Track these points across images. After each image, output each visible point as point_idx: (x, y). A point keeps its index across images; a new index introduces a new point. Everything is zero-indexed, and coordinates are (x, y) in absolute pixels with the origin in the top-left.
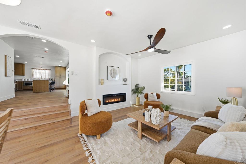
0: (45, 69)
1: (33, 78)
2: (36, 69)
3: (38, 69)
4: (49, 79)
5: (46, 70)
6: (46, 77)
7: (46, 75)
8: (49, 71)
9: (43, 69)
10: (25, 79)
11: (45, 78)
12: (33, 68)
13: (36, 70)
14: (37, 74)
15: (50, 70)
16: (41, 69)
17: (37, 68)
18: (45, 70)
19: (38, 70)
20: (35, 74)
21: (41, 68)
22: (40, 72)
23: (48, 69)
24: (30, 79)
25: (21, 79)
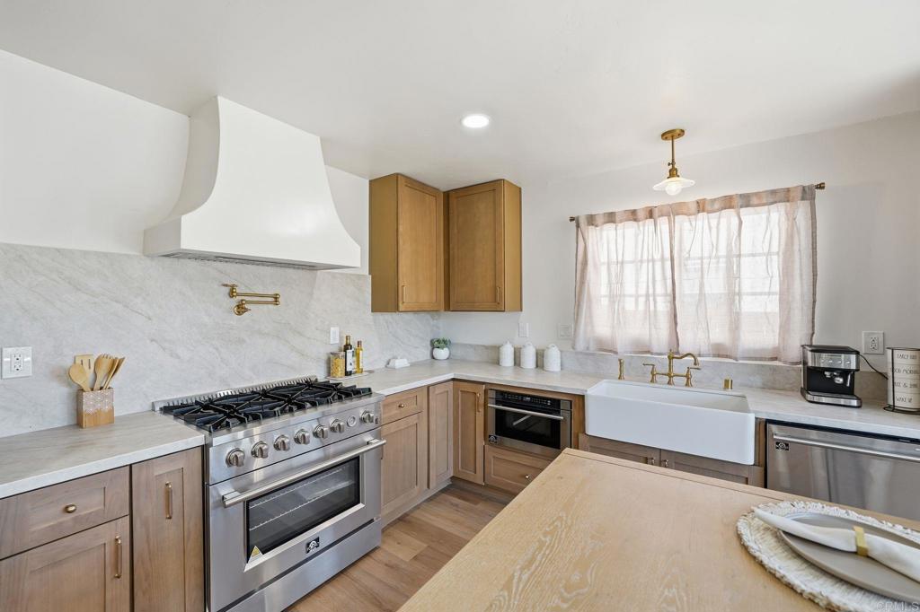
0: (728, 203)
1: (581, 346)
2: (611, 218)
3: (633, 215)
4: (794, 352)
5: (747, 201)
6: (735, 326)
7: (733, 296)
8: (802, 210)
9: (701, 206)
10: (517, 345)
12: (582, 213)
13: (608, 231)
14: (629, 288)
15: (808, 193)
16: (674, 211)
17: (619, 208)
18: (729, 215)
19: (629, 229)
20: (599, 283)
21: (673, 187)
22: (653, 261)
23: (773, 192)
24: (561, 351)
25: (486, 347)
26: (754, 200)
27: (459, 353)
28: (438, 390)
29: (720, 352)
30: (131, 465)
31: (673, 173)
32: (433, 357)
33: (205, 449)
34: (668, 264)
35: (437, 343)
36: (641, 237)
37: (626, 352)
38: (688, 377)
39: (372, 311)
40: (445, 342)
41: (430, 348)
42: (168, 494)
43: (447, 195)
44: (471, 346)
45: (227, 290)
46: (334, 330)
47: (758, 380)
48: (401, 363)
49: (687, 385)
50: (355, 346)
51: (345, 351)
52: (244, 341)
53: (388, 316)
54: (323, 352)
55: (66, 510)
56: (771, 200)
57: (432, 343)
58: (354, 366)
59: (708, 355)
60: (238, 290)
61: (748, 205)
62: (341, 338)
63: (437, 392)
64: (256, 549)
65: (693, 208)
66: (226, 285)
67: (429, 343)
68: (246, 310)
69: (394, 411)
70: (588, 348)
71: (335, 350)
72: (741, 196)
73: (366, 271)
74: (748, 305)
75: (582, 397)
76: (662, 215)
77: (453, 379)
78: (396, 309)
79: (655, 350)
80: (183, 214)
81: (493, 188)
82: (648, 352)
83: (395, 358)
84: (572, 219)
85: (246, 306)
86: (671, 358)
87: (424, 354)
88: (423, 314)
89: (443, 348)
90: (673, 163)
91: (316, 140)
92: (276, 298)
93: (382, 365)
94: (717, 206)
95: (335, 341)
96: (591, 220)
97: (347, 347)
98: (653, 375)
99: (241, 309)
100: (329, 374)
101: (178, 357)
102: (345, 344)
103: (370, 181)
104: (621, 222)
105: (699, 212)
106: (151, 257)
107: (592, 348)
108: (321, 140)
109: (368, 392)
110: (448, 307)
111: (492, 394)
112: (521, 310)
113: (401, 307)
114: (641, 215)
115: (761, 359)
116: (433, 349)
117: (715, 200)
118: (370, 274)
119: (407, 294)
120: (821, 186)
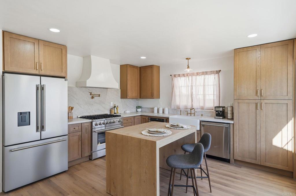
0: (203, 73)
1: (173, 107)
2: (179, 75)
3: (184, 75)
7: (204, 95)
10: (158, 108)
11: (202, 104)
12: (173, 74)
13: (179, 79)
15: (218, 72)
16: (192, 75)
18: (203, 76)
21: (188, 71)
22: (188, 86)
23: (212, 71)
24: (169, 109)
25: (151, 108)
26: (208, 73)
27: (144, 110)
28: (137, 118)
29: (202, 108)
30: (81, 123)
31: (188, 67)
32: (137, 111)
33: (92, 123)
34: (191, 87)
35: (138, 107)
36: (186, 81)
37: (183, 109)
38: (194, 114)
39: (121, 98)
40: (140, 107)
41: (136, 109)
42: (86, 129)
43: (140, 68)
44: (147, 108)
45: (90, 93)
46: (112, 103)
47: (210, 115)
48: (128, 112)
49: (194, 116)
50: (117, 107)
51: (114, 108)
52: (93, 105)
53: (125, 100)
54: (109, 108)
55: (74, 128)
56: (211, 73)
57: (137, 107)
58: (116, 111)
59: (199, 109)
60: (92, 93)
61: (207, 74)
62: (113, 105)
63: (136, 118)
64: (99, 143)
65: (196, 74)
66: (90, 92)
67: (136, 107)
68: (94, 98)
69: (126, 121)
70: (174, 108)
71: (112, 108)
72: (206, 72)
73: (119, 89)
74: (207, 97)
75: (168, 118)
76: (190, 75)
77: (141, 115)
78: (127, 98)
79: (188, 108)
80: (87, 80)
81: (151, 67)
82: (187, 109)
83: (127, 110)
84: (171, 75)
85: (94, 97)
86: (191, 110)
87: (135, 110)
88: (134, 99)
89: (139, 108)
90: (188, 65)
91: (109, 60)
92: (99, 95)
93: (123, 112)
94: (201, 74)
95: (112, 105)
96: (175, 76)
97: (115, 107)
98: (187, 114)
99: (93, 98)
100: (110, 113)
101: (81, 107)
102: (114, 106)
103: (120, 66)
104: (181, 77)
105: (197, 75)
106: (77, 87)
107: (176, 108)
108: (110, 60)
109: (120, 116)
110: (140, 98)
111: (150, 119)
112: (159, 98)
113: (128, 97)
114: (185, 75)
115: (210, 110)
116: (137, 109)
117: (200, 73)
118: (120, 89)
119: (129, 94)
120: (220, 71)
